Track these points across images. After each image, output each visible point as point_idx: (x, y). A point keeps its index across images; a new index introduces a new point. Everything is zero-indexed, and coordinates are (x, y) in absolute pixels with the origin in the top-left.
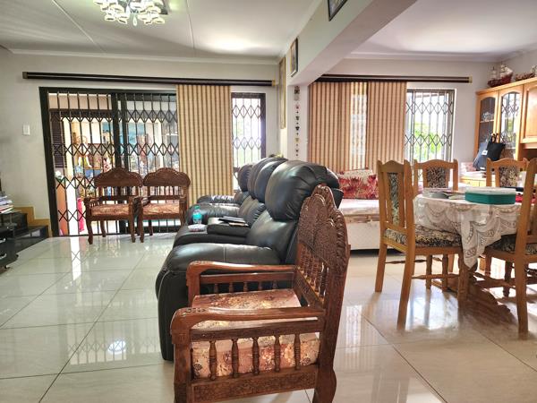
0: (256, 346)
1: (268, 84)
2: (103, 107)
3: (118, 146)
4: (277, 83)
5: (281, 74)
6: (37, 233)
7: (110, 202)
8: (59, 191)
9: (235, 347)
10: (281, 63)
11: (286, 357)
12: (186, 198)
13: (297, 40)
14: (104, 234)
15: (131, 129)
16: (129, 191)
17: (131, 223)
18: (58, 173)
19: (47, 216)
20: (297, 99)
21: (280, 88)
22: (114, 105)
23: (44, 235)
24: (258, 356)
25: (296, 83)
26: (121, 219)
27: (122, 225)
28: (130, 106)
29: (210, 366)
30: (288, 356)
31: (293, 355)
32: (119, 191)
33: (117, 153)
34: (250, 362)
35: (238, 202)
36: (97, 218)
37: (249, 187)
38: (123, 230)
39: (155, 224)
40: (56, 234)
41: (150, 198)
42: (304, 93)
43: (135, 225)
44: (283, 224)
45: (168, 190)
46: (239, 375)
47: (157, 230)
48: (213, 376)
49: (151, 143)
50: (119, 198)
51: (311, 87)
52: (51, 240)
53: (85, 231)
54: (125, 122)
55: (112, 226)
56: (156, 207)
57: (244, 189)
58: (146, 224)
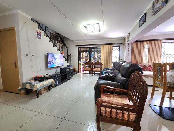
0: (117, 112)
1: (121, 43)
2: (88, 50)
3: (90, 57)
4: (123, 43)
5: (125, 41)
6: (76, 72)
7: (88, 68)
8: (80, 65)
9: (111, 111)
10: (125, 39)
11: (125, 117)
12: (102, 68)
13: (129, 33)
14: (86, 74)
15: (92, 54)
16: (91, 66)
17: (91, 72)
18: (80, 62)
19: (78, 69)
20: (128, 46)
21: (124, 44)
22: (90, 50)
23: (77, 73)
24: (117, 115)
25: (129, 43)
26: (89, 71)
27: (89, 72)
28: (92, 50)
29: (105, 114)
30: (126, 117)
31: (127, 117)
32: (89, 66)
33: (89, 59)
34: (115, 115)
35: (113, 70)
36: (85, 71)
37: (116, 67)
38: (89, 73)
39: (95, 72)
40: (79, 73)
41: (95, 67)
42: (130, 45)
43: (92, 72)
44: (124, 78)
45: (98, 66)
46: (112, 118)
47: (96, 74)
48: (105, 116)
49: (95, 57)
50: (89, 67)
51: (132, 44)
52: (78, 74)
53: (83, 73)
54: (91, 53)
55: (88, 72)
56: (95, 69)
57: (114, 67)
58: (93, 72)
